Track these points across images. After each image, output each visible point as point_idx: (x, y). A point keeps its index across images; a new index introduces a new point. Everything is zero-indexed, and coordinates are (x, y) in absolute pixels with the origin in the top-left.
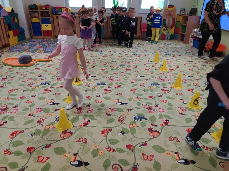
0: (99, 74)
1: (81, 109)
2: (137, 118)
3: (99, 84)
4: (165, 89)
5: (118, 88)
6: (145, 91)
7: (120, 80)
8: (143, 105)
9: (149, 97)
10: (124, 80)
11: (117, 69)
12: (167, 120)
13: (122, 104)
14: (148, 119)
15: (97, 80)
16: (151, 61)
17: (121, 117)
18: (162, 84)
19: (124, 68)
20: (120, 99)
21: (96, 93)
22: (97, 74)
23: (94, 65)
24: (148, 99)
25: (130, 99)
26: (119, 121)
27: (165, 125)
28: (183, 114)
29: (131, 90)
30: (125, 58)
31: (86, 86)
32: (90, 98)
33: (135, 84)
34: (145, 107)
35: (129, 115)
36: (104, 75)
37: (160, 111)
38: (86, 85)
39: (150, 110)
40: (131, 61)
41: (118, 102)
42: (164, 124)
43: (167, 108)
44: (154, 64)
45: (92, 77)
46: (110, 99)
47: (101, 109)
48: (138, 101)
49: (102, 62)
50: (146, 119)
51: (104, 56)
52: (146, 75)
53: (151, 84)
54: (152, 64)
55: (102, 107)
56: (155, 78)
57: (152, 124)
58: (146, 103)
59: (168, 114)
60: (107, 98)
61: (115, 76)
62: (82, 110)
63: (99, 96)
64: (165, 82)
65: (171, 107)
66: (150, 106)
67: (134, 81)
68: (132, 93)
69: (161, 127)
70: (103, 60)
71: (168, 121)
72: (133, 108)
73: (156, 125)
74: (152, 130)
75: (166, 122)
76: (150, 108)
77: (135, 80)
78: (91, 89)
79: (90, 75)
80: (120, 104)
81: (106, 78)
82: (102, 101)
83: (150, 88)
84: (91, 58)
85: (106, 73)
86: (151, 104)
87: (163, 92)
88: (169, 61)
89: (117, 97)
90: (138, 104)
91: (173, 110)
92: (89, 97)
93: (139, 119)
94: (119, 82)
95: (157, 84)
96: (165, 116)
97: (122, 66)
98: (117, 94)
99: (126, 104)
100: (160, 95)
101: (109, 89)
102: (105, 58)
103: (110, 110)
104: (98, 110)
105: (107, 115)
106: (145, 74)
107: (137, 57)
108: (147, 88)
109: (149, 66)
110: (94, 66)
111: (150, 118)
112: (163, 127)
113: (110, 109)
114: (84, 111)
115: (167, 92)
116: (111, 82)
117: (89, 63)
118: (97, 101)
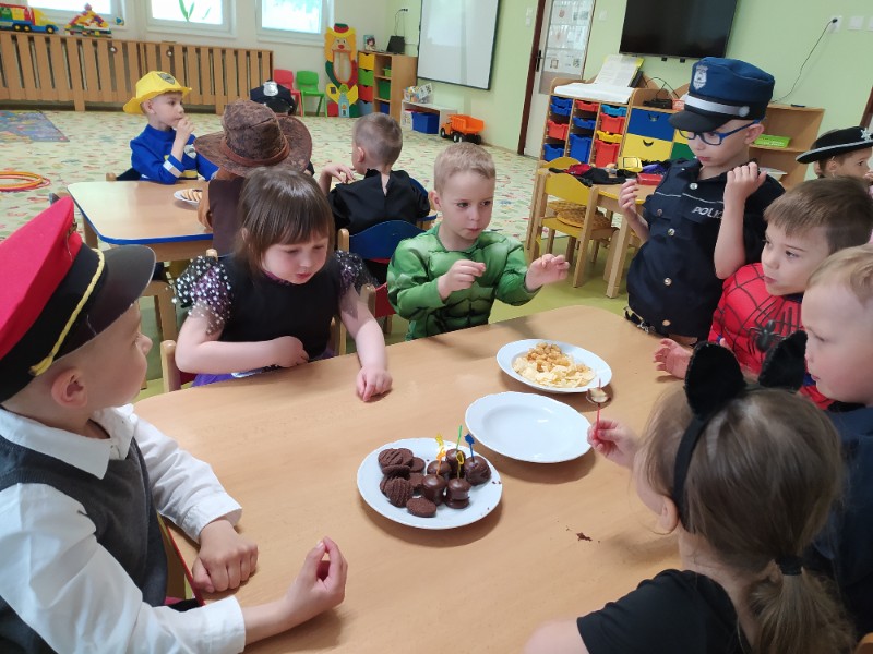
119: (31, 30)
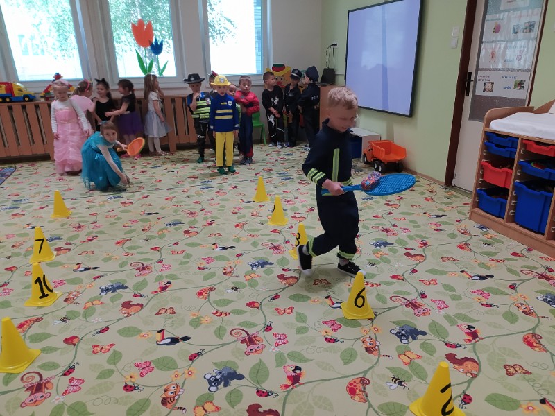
0: (107, 260)
1: (46, 387)
2: (216, 380)
3: (108, 290)
4: (288, 274)
5: (164, 293)
6: (236, 289)
7: (169, 268)
8: (233, 332)
9: (248, 305)
10: (181, 264)
11: (161, 236)
12: (297, 368)
13: (174, 341)
14: (248, 378)
15: (100, 276)
16: (249, 202)
17: (171, 388)
18: (278, 262)
19: (181, 228)
20: (167, 329)
21: (97, 321)
22: (103, 260)
23: (96, 233)
24: (245, 312)
25: (196, 323)
26: (164, 402)
27: (292, 385)
28: (335, 341)
29: (200, 294)
30: (182, 202)
31: (66, 304)
32: (75, 341)
33: (210, 271)
34: (238, 340)
35: (193, 376)
36: (124, 258)
37: (277, 344)
38: (66, 300)
39: (251, 347)
40: (199, 207)
41: (163, 339)
42: (289, 383)
43: (294, 331)
44: (256, 209)
45: (87, 269)
46: (139, 331)
47: (110, 372)
48: (219, 324)
49: (119, 219)
50: (241, 377)
51: (124, 203)
52: (238, 240)
53: (252, 266)
54: (252, 208)
55: (112, 367)
56: (260, 247)
57: (258, 392)
58: (239, 324)
59: (297, 349)
60: (128, 332)
61: (156, 256)
62: (46, 391)
63: (107, 329)
64: (285, 255)
65: (303, 325)
66: (251, 331)
67: (206, 265)
68: (201, 300)
69: (282, 395)
70: (120, 215)
71: (300, 369)
72: (203, 348)
73: (269, 390)
74: (260, 410)
75: (293, 374)
76: (250, 340)
77: (209, 260)
78: (82, 311)
79: (82, 266)
80: (167, 344)
81: (128, 267)
82: (112, 345)
83: (249, 278)
84: (86, 213)
85: (128, 251)
86: (255, 325)
87: (283, 284)
88: (290, 197)
89: (160, 323)
90: (219, 332)
91: (311, 333)
92: (74, 338)
93: (223, 383)
94: (166, 273)
95: (267, 263)
96: (292, 355)
97: (175, 224)
98: (158, 314)
99: (185, 339)
100: (274, 293)
101: (136, 301)
102: (128, 208)
103: (136, 372)
104: (100, 377)
105: (127, 390)
106: (234, 240)
107: (213, 195)
108: (242, 279)
109: (244, 216)
110: (94, 234)
111: (251, 372)
112: (287, 395)
113: (137, 365)
114: (53, 391)
115: (291, 281)
116: (141, 278)
117: (79, 227)
118: (99, 348)
119: (11, 101)
